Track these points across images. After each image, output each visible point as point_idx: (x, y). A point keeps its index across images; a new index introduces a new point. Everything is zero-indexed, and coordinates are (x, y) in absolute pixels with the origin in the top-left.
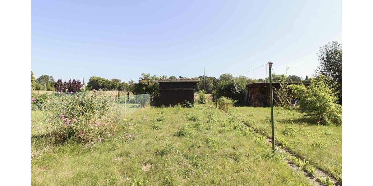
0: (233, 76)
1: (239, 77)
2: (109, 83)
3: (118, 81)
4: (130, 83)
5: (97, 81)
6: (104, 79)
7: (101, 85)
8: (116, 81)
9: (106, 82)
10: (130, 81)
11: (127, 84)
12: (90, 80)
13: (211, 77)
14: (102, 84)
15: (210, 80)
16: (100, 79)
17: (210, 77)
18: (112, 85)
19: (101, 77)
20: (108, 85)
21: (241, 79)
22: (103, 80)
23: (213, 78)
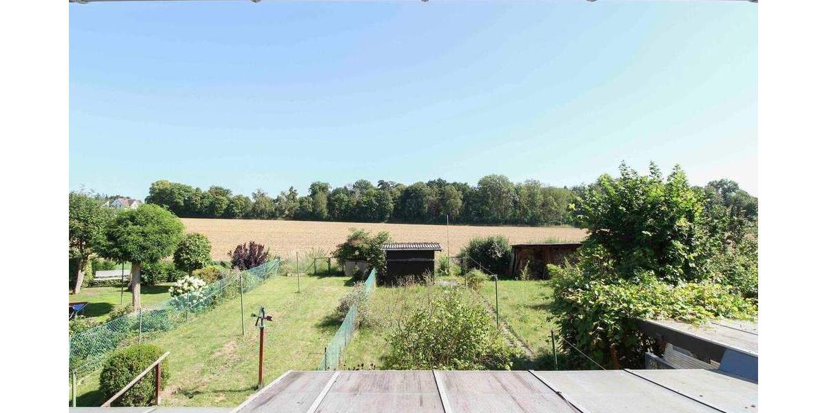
0: (510, 181)
1: (523, 183)
2: (201, 198)
3: (225, 193)
4: (255, 196)
5: (172, 193)
6: (190, 187)
7: (183, 204)
8: (219, 192)
9: (195, 195)
10: (256, 192)
11: (247, 198)
12: (152, 190)
13: (458, 182)
14: (185, 201)
15: (455, 191)
16: (181, 188)
17: (454, 184)
18: (211, 203)
19: (183, 183)
20: (201, 204)
21: (529, 188)
22: (187, 190)
23: (462, 185)
